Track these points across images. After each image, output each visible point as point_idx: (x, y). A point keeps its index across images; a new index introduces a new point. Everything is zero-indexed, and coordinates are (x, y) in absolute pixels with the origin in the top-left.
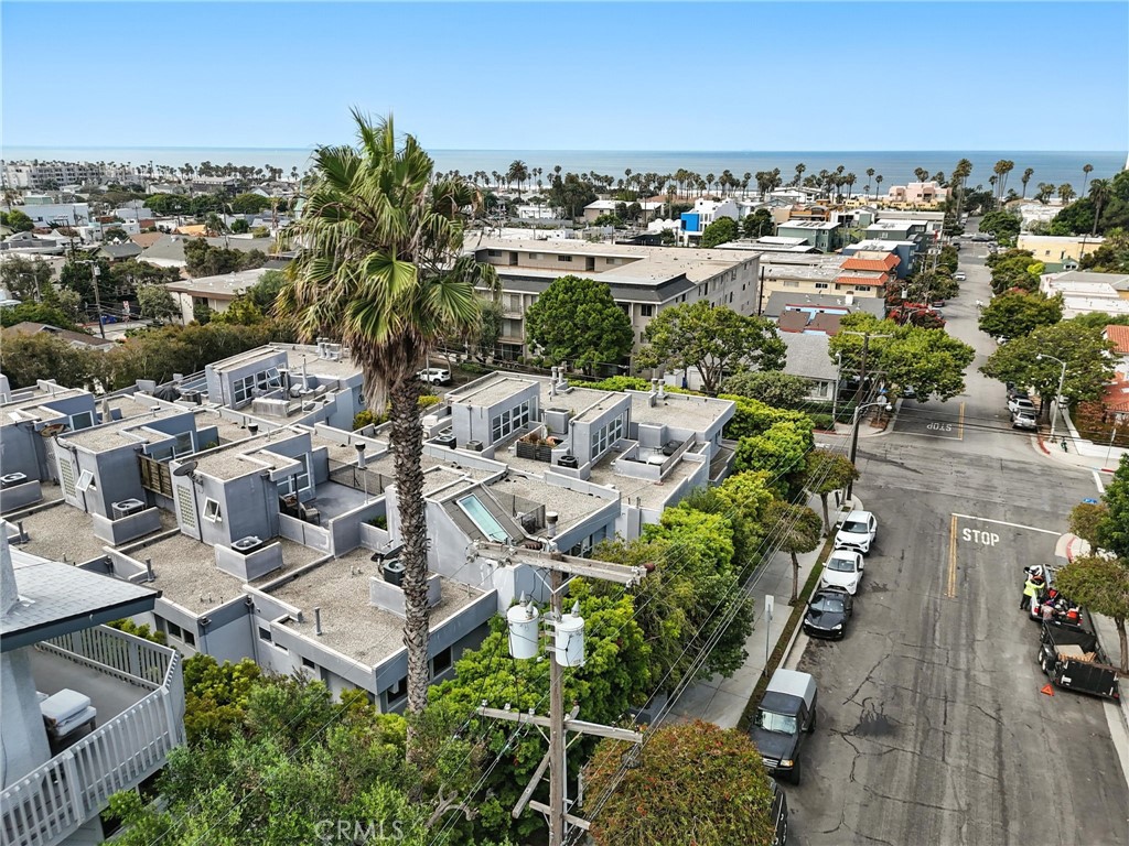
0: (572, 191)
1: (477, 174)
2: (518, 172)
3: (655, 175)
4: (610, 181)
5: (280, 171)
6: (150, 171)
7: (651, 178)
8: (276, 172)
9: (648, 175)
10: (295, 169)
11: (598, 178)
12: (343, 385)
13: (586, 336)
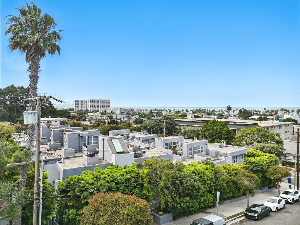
0: (244, 112)
1: (220, 110)
2: (229, 108)
3: (274, 110)
4: (260, 112)
5: (171, 110)
6: (144, 110)
7: (272, 111)
8: (170, 111)
9: (272, 110)
10: (174, 110)
11: (256, 111)
12: (140, 138)
13: (217, 135)
